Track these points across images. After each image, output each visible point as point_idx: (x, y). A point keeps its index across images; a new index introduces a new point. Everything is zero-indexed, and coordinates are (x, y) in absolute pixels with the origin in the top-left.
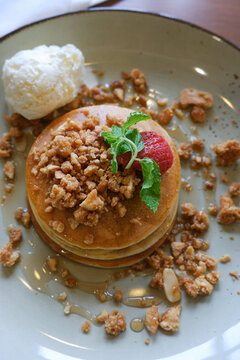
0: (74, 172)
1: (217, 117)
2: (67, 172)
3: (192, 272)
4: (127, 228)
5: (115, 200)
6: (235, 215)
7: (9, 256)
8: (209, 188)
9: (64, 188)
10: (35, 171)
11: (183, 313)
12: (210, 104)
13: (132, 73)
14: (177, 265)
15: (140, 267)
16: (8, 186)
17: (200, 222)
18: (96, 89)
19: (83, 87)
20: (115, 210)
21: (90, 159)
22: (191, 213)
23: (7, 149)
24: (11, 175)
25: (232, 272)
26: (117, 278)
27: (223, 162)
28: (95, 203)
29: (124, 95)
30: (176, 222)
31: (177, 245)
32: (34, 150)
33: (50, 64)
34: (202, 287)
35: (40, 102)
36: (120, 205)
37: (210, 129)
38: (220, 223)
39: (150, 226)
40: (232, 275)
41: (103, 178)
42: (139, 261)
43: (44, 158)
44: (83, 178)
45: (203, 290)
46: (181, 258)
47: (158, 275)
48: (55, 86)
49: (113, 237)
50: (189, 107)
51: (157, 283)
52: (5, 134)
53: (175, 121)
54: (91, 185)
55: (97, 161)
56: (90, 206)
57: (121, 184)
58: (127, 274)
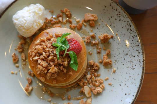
0: (45, 59)
1: (100, 24)
2: (42, 60)
3: (94, 85)
4: (68, 76)
5: (61, 68)
6: (109, 63)
7: (28, 89)
8: (99, 53)
9: (42, 66)
10: (31, 59)
11: (92, 100)
12: (96, 19)
13: (64, 10)
14: (89, 84)
15: (76, 86)
16: (24, 63)
17: (96, 67)
18: (52, 19)
19: (46, 19)
20: (62, 71)
21: (50, 54)
22: (92, 64)
23: (21, 49)
24: (24, 59)
25: (109, 83)
26: (68, 91)
27: (103, 42)
28: (54, 70)
29: (63, 20)
30: (87, 68)
31: (89, 76)
32: (30, 51)
33: (29, 17)
34: (98, 91)
35: (29, 32)
36: (64, 69)
37: (98, 29)
38: (103, 66)
39: (76, 73)
40: (109, 84)
41: (56, 60)
42: (75, 84)
43: (34, 54)
44: (49, 61)
45: (99, 92)
46: (90, 81)
47: (82, 89)
48: (33, 25)
49: (63, 80)
50: (88, 21)
51: (82, 91)
52: (20, 43)
53: (83, 27)
54: (52, 63)
55: (53, 54)
56: (52, 72)
57: (63, 61)
58: (71, 89)
